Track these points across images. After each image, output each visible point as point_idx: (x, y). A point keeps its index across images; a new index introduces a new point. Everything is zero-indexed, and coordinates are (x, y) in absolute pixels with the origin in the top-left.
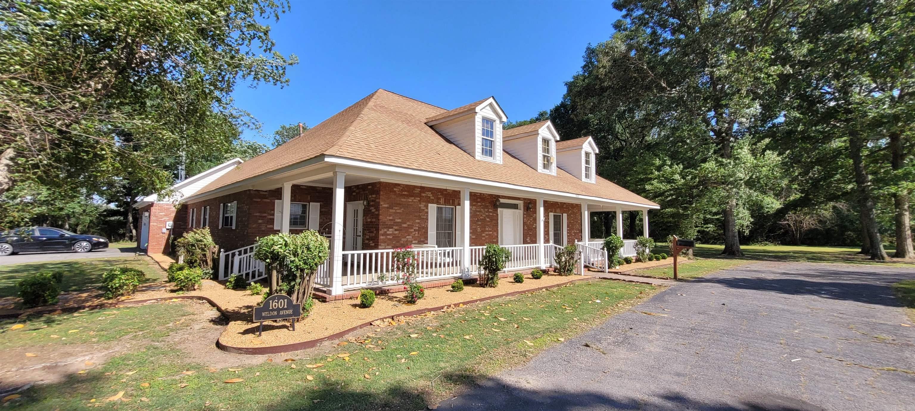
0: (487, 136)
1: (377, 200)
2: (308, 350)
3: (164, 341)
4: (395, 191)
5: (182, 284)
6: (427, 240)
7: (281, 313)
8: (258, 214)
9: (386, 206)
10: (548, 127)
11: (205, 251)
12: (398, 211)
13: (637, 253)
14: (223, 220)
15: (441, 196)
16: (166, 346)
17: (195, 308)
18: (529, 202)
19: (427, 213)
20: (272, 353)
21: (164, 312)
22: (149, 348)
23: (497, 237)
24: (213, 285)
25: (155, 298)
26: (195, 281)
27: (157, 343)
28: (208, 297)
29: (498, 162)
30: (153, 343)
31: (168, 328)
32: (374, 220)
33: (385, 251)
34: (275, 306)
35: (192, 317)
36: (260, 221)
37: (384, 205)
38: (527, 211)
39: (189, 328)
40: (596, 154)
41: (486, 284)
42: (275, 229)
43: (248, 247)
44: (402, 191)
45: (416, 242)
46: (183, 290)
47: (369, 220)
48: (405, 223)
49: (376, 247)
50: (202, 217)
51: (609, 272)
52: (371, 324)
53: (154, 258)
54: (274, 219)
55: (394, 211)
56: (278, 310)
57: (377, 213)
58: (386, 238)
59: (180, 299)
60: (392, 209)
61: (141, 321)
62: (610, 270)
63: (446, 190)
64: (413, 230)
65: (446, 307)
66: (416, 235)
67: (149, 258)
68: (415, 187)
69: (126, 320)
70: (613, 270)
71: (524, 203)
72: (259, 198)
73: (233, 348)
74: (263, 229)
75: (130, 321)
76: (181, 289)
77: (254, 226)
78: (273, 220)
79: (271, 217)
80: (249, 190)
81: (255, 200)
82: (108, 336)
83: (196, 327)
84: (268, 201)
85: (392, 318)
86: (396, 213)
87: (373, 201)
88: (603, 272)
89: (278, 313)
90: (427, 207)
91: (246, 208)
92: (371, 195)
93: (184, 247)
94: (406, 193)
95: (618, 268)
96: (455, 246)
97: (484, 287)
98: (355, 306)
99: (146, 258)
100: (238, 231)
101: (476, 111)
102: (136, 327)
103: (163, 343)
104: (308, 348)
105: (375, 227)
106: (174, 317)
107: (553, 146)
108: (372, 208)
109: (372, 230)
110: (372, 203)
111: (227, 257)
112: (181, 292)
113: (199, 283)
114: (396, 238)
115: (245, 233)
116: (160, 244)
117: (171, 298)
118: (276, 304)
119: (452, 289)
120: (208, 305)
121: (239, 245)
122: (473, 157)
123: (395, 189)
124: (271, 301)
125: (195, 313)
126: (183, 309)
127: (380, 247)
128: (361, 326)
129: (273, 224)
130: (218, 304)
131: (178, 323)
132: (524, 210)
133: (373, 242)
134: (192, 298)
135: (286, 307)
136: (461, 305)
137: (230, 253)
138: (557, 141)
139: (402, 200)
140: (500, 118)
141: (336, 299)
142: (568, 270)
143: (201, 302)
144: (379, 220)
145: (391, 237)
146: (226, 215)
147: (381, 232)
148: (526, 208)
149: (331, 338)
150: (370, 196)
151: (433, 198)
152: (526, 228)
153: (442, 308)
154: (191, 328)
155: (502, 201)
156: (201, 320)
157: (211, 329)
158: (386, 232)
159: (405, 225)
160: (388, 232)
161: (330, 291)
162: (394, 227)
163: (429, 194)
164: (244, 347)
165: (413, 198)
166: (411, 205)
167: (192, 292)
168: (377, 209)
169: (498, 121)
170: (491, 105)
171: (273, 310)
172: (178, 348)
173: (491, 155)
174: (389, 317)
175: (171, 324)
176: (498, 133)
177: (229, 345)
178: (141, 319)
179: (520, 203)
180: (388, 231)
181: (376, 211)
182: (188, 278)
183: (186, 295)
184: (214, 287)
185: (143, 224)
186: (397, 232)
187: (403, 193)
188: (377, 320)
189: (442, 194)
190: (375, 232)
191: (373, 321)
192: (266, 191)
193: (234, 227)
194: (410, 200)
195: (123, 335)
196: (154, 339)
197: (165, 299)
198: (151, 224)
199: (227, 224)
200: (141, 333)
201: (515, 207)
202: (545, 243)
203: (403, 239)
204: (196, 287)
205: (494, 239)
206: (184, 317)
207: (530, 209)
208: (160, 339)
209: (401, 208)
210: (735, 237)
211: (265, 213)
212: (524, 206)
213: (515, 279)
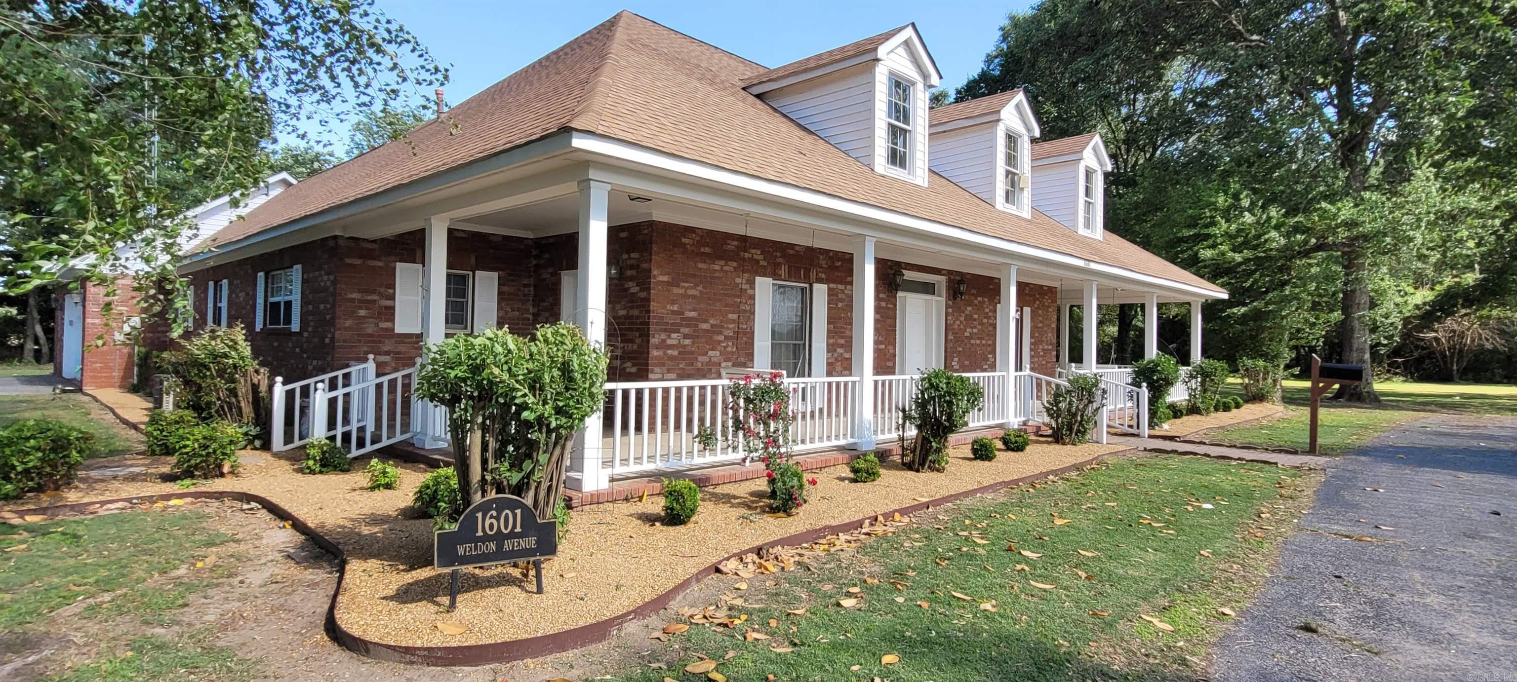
0: (898, 119)
1: (645, 266)
2: (592, 648)
3: (178, 623)
4: (685, 244)
5: (193, 462)
6: (752, 360)
7: (507, 546)
8: (355, 296)
9: (665, 278)
10: (1018, 106)
11: (233, 381)
12: (691, 292)
13: (1190, 395)
14: (265, 311)
15: (780, 260)
16: (185, 638)
17: (233, 522)
18: (958, 278)
19: (753, 297)
20: (500, 659)
21: (156, 536)
22: (142, 647)
23: (895, 356)
24: (262, 463)
25: (124, 495)
26: (224, 454)
27: (159, 630)
28: (263, 495)
29: (919, 181)
30: (149, 631)
31: (178, 582)
32: (635, 312)
33: (659, 385)
34: (491, 526)
35: (232, 548)
36: (362, 313)
37: (659, 276)
38: (955, 299)
39: (235, 581)
40: (1106, 175)
41: (922, 465)
42: (396, 331)
43: (340, 373)
44: (700, 244)
45: (730, 364)
46: (193, 477)
47: (622, 313)
48: (706, 321)
49: (642, 375)
50: (210, 305)
51: (1150, 437)
52: (718, 570)
53: (99, 397)
54: (394, 308)
55: (681, 291)
56: (500, 537)
57: (643, 295)
58: (665, 354)
59: (189, 500)
60: (678, 286)
61: (102, 561)
62: (1153, 432)
63: (792, 246)
64: (721, 338)
65: (867, 521)
66: (729, 349)
67: (86, 399)
68: (728, 236)
69: (60, 558)
70: (1157, 432)
71: (949, 281)
72: (360, 258)
73: (388, 647)
74: (370, 331)
75: (72, 562)
76: (189, 474)
77: (348, 323)
78: (392, 309)
79: (388, 303)
80: (335, 237)
81: (348, 261)
82: (16, 606)
83: (255, 578)
84: (381, 264)
85: (758, 551)
86: (685, 296)
87: (631, 267)
88: (1138, 436)
89: (500, 546)
90: (752, 283)
91: (326, 280)
92: (628, 252)
93: (177, 372)
94: (707, 250)
95: (1167, 427)
96: (810, 375)
97: (918, 471)
98: (650, 519)
99: (80, 397)
100: (306, 334)
101: (879, 56)
102: (91, 580)
103: (176, 628)
104: (591, 642)
105: (638, 330)
106: (186, 549)
107: (1025, 149)
108: (631, 284)
109: (631, 335)
110: (629, 273)
111: (290, 395)
112: (187, 482)
113: (233, 458)
114: (685, 354)
115: (327, 341)
116: (110, 368)
117: (168, 497)
118: (494, 521)
119: (852, 475)
120: (264, 514)
121: (310, 368)
122: (868, 166)
123: (683, 240)
124: (480, 515)
125: (240, 536)
126: (204, 525)
127: (651, 376)
128: (698, 577)
129: (392, 320)
130: (295, 514)
131: (200, 565)
132: (948, 298)
133: (634, 365)
134: (219, 496)
135: (518, 530)
136: (897, 516)
137: (297, 385)
138: (1033, 141)
139: (700, 265)
140: (925, 76)
141: (597, 499)
142: (1078, 431)
143: (245, 506)
144: (648, 312)
145: (675, 353)
146: (272, 300)
147: (654, 341)
148: (951, 292)
149: (640, 612)
150: (625, 256)
151: (765, 264)
152: (951, 337)
153: (860, 523)
154: (242, 582)
155: (909, 275)
156: (259, 557)
157: (294, 584)
158: (664, 341)
159: (705, 326)
160: (669, 342)
161: (579, 482)
162: (682, 330)
163: (757, 254)
164: (419, 644)
165: (722, 262)
166: (719, 278)
167: (217, 480)
168: (645, 285)
169: (920, 86)
170: (907, 43)
171: (486, 538)
172: (220, 643)
173: (903, 165)
174: (751, 551)
175: (182, 571)
176: (920, 112)
177: (372, 636)
178: (101, 556)
179: (940, 281)
180: (669, 337)
181: (642, 290)
182: (208, 447)
183: (203, 489)
184: (267, 468)
185: (66, 322)
186: (687, 342)
187: (702, 250)
188: (728, 559)
189: (784, 256)
190: (638, 341)
191: (720, 562)
192: (374, 241)
193: (295, 327)
194: (717, 267)
195: (59, 606)
196: (148, 618)
197: (152, 500)
198: (88, 321)
199: (275, 320)
200: (107, 597)
201: (928, 289)
202: (1016, 370)
203: (700, 358)
204: (226, 469)
205: (889, 360)
206: (214, 549)
207: (962, 294)
208: (167, 616)
209: (696, 285)
210: (1364, 362)
211: (374, 292)
212: (949, 288)
213: (974, 451)
